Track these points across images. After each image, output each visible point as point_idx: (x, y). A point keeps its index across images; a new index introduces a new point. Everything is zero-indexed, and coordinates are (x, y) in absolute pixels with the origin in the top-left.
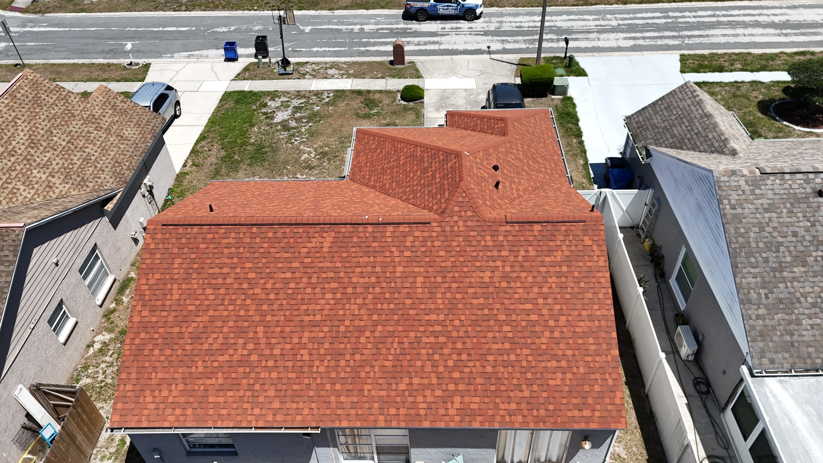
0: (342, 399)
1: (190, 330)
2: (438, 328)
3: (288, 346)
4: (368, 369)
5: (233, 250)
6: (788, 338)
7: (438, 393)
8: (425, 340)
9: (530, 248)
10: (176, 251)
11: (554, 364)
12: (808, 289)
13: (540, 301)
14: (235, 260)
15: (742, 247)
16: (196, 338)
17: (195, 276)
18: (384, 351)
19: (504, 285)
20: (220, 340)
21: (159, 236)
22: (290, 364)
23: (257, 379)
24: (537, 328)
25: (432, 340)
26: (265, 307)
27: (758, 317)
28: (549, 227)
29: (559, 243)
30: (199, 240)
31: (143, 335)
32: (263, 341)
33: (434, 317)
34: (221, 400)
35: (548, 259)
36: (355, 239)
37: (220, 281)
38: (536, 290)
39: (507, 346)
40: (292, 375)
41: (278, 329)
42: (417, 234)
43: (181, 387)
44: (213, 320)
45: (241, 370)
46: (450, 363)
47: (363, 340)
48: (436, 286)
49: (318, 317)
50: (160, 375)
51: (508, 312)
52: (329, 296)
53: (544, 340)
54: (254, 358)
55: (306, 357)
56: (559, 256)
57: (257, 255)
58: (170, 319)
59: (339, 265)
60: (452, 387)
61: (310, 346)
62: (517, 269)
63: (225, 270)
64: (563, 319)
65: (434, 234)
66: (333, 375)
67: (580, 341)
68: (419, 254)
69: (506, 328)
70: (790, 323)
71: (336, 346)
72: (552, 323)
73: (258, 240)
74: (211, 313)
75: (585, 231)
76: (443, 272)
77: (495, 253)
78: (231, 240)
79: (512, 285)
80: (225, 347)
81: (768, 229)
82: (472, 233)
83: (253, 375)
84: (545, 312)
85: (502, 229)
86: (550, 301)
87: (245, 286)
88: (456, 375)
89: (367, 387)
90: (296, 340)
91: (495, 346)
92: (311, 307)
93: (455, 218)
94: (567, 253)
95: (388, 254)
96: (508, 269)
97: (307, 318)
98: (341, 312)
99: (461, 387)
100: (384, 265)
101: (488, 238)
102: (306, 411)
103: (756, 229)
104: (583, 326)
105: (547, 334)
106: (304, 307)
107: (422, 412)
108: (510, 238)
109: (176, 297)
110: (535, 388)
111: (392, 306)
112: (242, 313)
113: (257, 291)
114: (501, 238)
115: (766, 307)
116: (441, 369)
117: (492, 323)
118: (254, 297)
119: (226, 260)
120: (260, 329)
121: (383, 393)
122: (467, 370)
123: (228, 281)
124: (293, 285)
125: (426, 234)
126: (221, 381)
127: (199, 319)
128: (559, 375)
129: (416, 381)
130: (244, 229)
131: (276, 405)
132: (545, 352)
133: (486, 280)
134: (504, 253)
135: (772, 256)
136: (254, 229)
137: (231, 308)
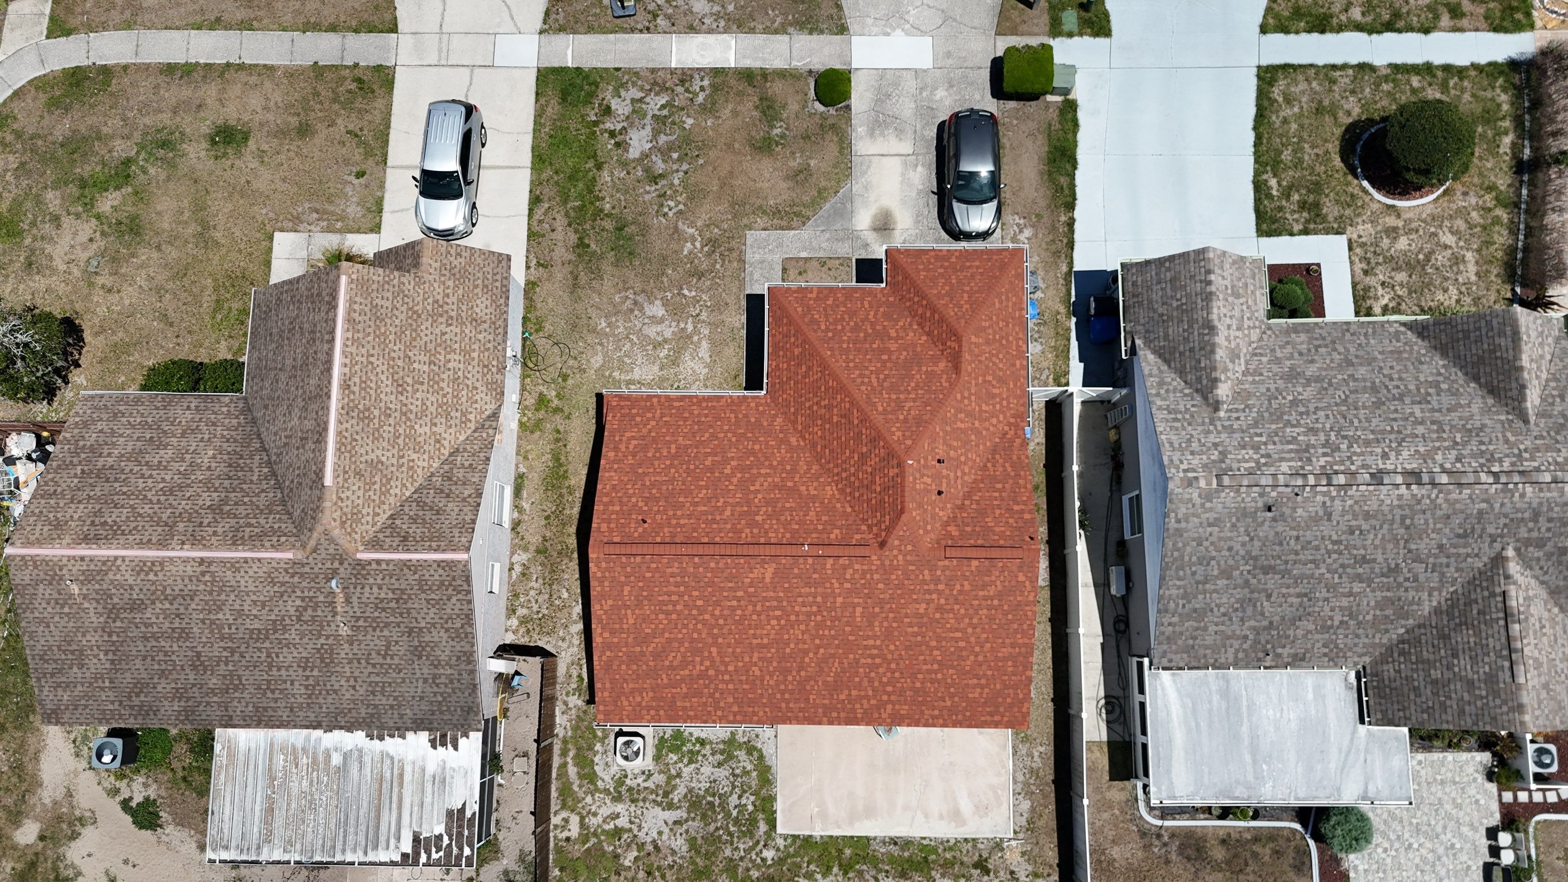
0: (791, 705)
1: (650, 649)
2: (875, 652)
3: (740, 664)
4: (812, 683)
5: (678, 579)
6: (1191, 642)
7: (873, 702)
8: (863, 661)
9: (966, 583)
10: (623, 579)
11: (975, 681)
12: (1225, 600)
13: (970, 630)
14: (682, 589)
15: (1176, 560)
16: (657, 656)
17: (646, 602)
18: (826, 669)
19: (938, 616)
20: (679, 657)
21: (604, 565)
22: (744, 678)
23: (716, 690)
24: (964, 653)
25: (869, 661)
26: (715, 631)
27: (1170, 624)
28: (987, 562)
29: (993, 578)
30: (644, 568)
31: (608, 653)
32: (718, 659)
33: (871, 642)
34: (688, 704)
35: (981, 593)
36: (796, 571)
37: (670, 607)
38: (967, 620)
39: (936, 667)
40: (745, 687)
41: (730, 650)
42: (857, 567)
43: (651, 694)
44: (669, 641)
45: (701, 682)
46: (885, 680)
47: (807, 660)
48: (875, 615)
49: (766, 641)
50: (631, 685)
51: (939, 639)
52: (774, 622)
53: (968, 663)
54: (711, 672)
55: (758, 673)
56: (992, 591)
57: (702, 584)
58: (630, 640)
59: (781, 594)
60: (885, 698)
61: (760, 664)
62: (951, 601)
63: (674, 598)
64: (988, 645)
65: (874, 568)
66: (782, 687)
67: (1000, 664)
68: (858, 586)
69: (936, 653)
70: (1197, 629)
71: (783, 664)
72: (977, 649)
73: (701, 569)
74: (667, 635)
75: (1020, 568)
76: (881, 603)
77: (932, 587)
78: (675, 570)
79: (946, 616)
80: (684, 664)
81: (1206, 544)
82: (911, 568)
83: (712, 686)
84: (973, 640)
85: (941, 563)
86: (978, 630)
87: (694, 612)
88: (889, 689)
89: (811, 697)
90: (747, 659)
91: (925, 667)
92: (758, 632)
93: (895, 552)
94: (1000, 588)
95: (828, 585)
96: (942, 601)
97: (755, 641)
98: (786, 637)
99: (893, 698)
100: (825, 596)
101: (926, 572)
102: (761, 714)
103: (1194, 544)
104: (1005, 651)
105: (972, 658)
106: (752, 632)
107: (859, 716)
108: (947, 573)
109: (631, 621)
110: (956, 699)
111: (833, 632)
112: (695, 635)
113: (707, 617)
114: (939, 573)
115: (1180, 615)
116: (876, 684)
117: (924, 648)
118: (705, 623)
119: (673, 589)
120: (714, 650)
121: (827, 702)
122: (899, 685)
123: (678, 607)
124: (739, 612)
125: (865, 567)
126: (685, 690)
127: (656, 640)
128: (978, 690)
129: (854, 693)
130: (686, 558)
131: (735, 709)
132: (969, 672)
133: (922, 611)
134: (941, 587)
135: (1200, 570)
136: (696, 559)
137: (684, 631)
